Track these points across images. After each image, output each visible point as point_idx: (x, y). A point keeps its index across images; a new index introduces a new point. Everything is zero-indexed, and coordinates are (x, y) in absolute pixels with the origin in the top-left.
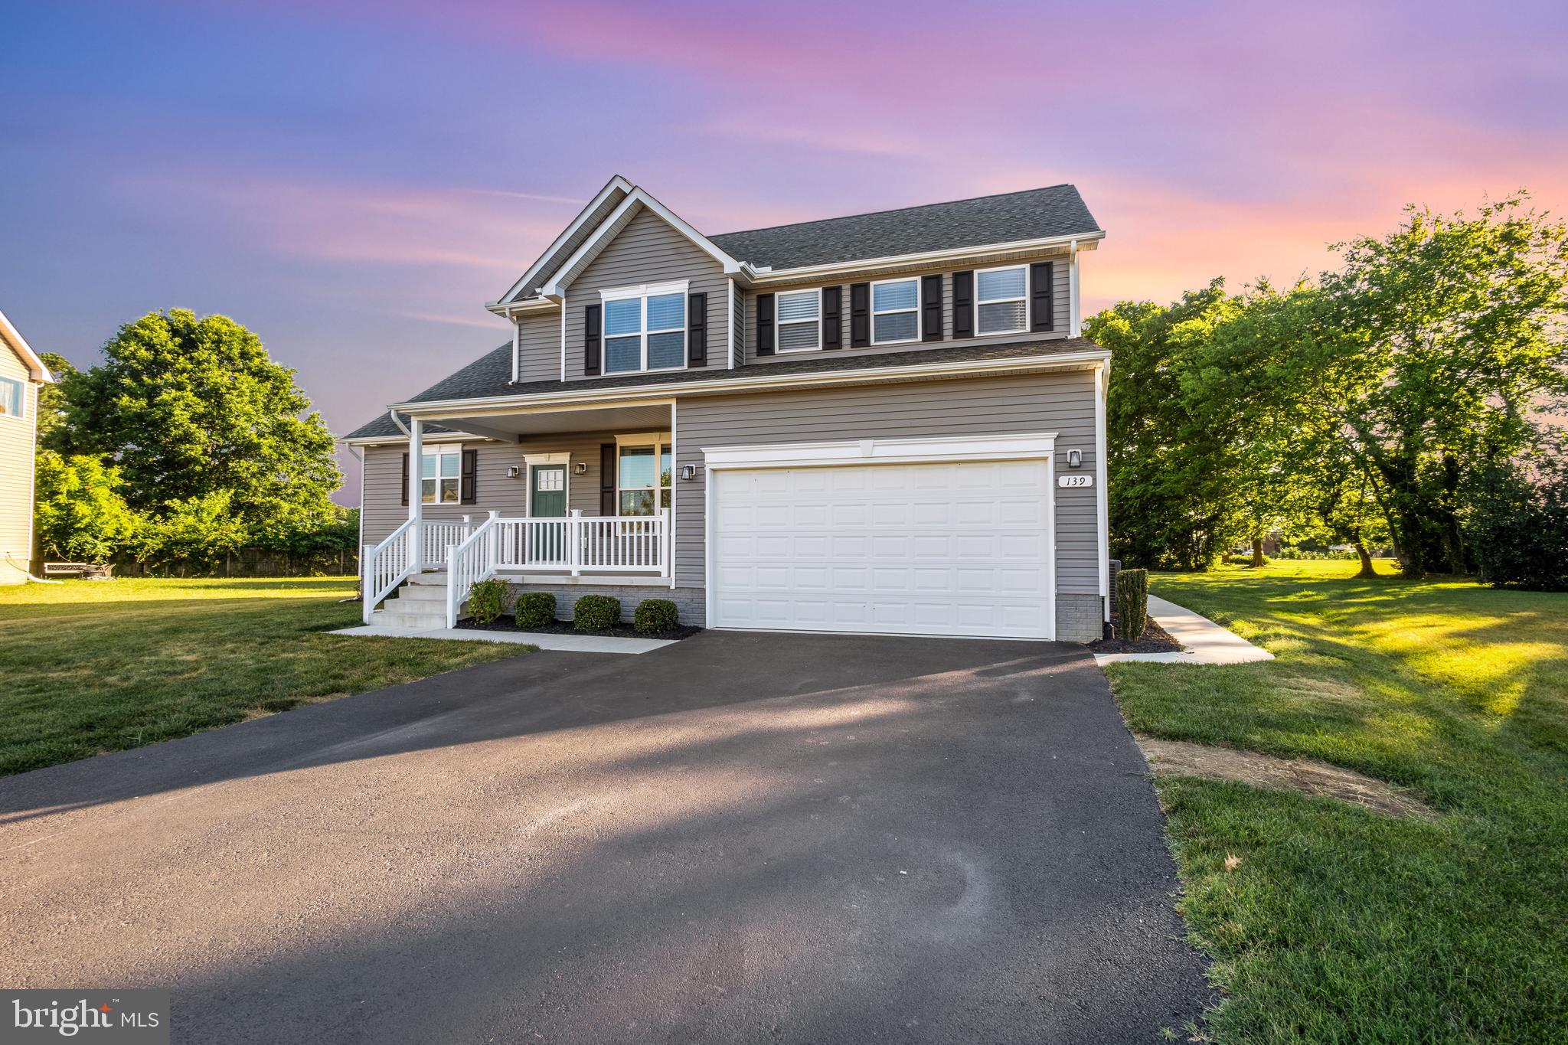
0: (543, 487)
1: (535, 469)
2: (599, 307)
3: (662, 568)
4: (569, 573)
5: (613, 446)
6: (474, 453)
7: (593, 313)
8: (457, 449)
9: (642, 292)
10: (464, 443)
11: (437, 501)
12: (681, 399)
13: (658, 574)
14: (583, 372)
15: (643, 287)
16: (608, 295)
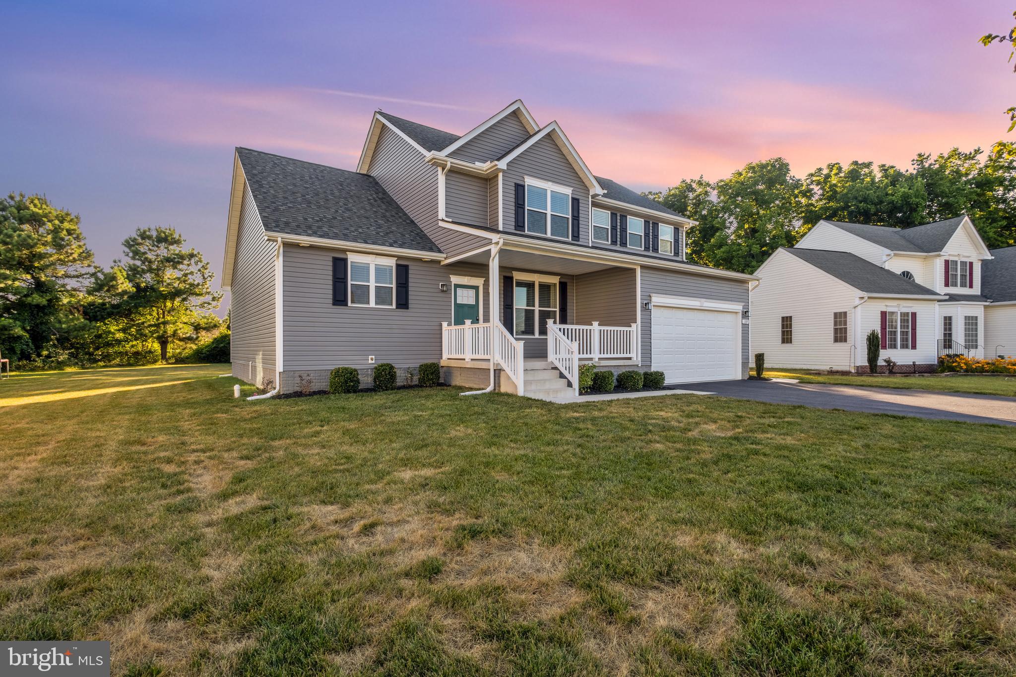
0: (460, 301)
1: (457, 286)
2: (523, 186)
3: (633, 355)
4: (591, 359)
5: (512, 278)
6: (406, 267)
7: (519, 189)
8: (392, 262)
9: (550, 187)
10: (399, 258)
11: (372, 304)
12: (643, 267)
13: (630, 359)
14: (513, 228)
15: (550, 183)
16: (529, 181)
